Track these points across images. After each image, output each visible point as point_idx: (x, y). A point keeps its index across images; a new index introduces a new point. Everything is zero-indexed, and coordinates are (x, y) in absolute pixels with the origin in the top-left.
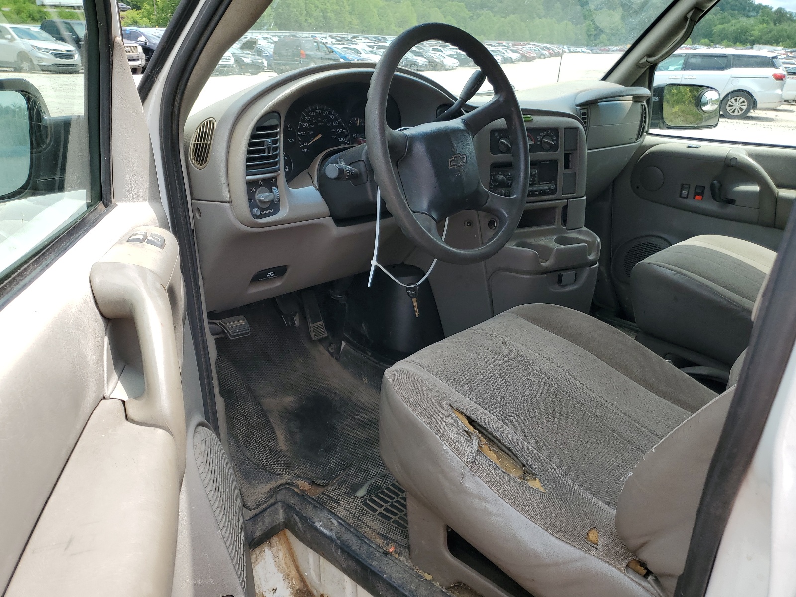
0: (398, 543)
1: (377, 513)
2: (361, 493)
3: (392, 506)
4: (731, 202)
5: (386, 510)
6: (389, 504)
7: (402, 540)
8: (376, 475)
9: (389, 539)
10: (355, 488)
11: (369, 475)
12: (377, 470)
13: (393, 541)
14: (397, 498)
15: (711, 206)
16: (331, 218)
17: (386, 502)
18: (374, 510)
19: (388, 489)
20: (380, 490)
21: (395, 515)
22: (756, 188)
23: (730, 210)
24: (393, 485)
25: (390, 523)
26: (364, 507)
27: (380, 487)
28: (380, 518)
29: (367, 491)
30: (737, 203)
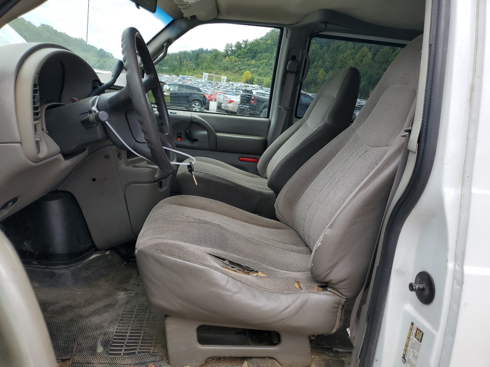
0: (154, 361)
1: (122, 355)
2: (100, 349)
3: (127, 346)
4: (196, 140)
5: (125, 350)
6: (124, 346)
7: (155, 358)
8: (99, 335)
9: (145, 362)
10: (93, 349)
11: (95, 338)
12: (97, 333)
13: (149, 362)
14: (126, 341)
15: (187, 143)
16: (60, 154)
17: (122, 346)
18: (120, 354)
19: (114, 339)
20: (111, 342)
21: (136, 349)
22: (206, 133)
23: (196, 144)
24: (115, 336)
25: (136, 355)
26: (111, 356)
27: (109, 341)
28: (127, 356)
29: (103, 347)
30: (199, 141)
